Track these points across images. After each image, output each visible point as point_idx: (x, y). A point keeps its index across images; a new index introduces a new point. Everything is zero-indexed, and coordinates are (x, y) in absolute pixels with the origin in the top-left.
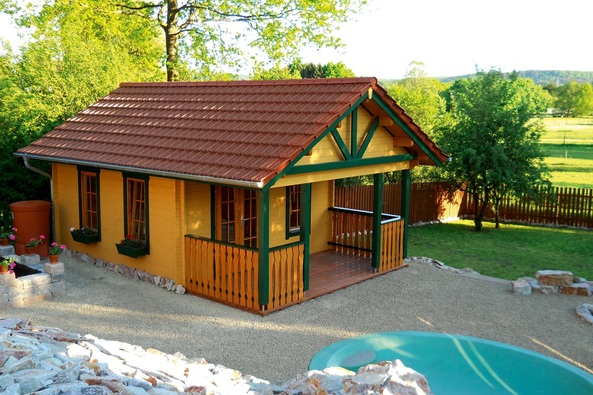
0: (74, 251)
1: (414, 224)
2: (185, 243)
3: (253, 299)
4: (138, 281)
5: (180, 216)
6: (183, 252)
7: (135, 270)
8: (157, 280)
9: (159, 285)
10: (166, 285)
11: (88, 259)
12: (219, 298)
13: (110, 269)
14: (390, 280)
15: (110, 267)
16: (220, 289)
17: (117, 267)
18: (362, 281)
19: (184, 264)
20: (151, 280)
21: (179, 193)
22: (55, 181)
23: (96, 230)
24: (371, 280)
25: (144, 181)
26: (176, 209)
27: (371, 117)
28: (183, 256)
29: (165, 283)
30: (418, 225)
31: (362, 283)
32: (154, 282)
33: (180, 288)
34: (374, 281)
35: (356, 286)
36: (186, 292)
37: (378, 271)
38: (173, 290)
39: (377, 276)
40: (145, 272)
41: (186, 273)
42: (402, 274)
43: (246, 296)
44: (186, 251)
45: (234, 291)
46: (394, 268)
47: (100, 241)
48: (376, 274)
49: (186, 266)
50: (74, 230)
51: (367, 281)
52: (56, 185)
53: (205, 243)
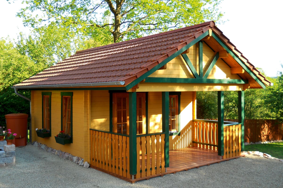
0: (40, 143)
1: (256, 143)
2: (90, 134)
3: (126, 171)
4: (65, 160)
5: (87, 117)
6: (89, 140)
7: (65, 153)
8: (75, 159)
9: (75, 162)
10: (79, 162)
11: (45, 148)
12: (108, 170)
13: (53, 153)
14: (231, 164)
15: (53, 152)
16: (108, 164)
17: (57, 151)
18: (210, 164)
19: (89, 148)
20: (72, 159)
21: (87, 102)
22: (33, 103)
23: (49, 130)
24: (217, 164)
25: (70, 97)
26: (85, 112)
27: (214, 52)
28: (89, 143)
29: (79, 161)
30: (258, 143)
31: (210, 165)
32: (73, 160)
33: (86, 164)
34: (219, 164)
35: (206, 167)
36: (90, 167)
37: (222, 158)
38: (82, 165)
39: (222, 161)
40: (70, 154)
41: (90, 154)
42: (240, 161)
43: (123, 169)
44: (90, 139)
45: (116, 165)
46: (234, 157)
47: (51, 136)
48: (222, 160)
49: (90, 149)
50: (37, 130)
51: (215, 165)
52: (33, 105)
53: (106, 134)
